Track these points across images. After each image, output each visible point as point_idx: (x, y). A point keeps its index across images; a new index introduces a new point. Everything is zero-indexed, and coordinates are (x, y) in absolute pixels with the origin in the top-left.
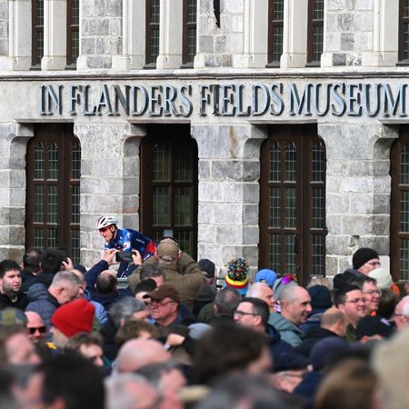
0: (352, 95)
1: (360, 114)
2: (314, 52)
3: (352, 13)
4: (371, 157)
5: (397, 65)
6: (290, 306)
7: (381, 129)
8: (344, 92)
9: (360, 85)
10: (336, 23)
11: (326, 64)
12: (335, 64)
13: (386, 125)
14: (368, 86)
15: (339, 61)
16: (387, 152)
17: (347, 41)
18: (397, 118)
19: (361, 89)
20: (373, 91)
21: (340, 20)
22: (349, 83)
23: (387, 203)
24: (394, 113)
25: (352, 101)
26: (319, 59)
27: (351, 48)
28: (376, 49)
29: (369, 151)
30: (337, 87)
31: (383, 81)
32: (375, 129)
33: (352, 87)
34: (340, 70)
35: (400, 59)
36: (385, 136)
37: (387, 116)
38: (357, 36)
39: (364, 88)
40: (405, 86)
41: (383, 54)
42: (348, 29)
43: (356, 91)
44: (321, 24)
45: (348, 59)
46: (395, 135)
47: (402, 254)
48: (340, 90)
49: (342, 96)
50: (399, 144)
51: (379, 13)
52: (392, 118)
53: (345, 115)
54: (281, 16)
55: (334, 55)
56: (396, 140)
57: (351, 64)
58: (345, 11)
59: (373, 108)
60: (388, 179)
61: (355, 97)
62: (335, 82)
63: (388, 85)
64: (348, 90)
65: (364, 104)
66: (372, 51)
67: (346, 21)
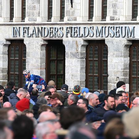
0: (116, 30)
1: (119, 37)
2: (104, 16)
3: (117, 3)
4: (123, 51)
5: (132, 20)
6: (92, 100)
7: (126, 42)
8: (114, 29)
9: (119, 27)
10: (111, 6)
11: (108, 20)
12: (111, 20)
13: (128, 40)
14: (122, 27)
15: (112, 19)
16: (128, 49)
17: (115, 12)
18: (131, 38)
19: (119, 28)
20: (124, 29)
21: (112, 5)
22: (115, 26)
23: (128, 66)
24: (131, 36)
25: (116, 32)
26: (106, 18)
27: (116, 14)
28: (124, 15)
29: (122, 49)
30: (111, 27)
31: (127, 26)
32: (124, 41)
33: (117, 27)
34: (112, 22)
35: (132, 18)
36: (127, 44)
37: (128, 37)
38: (118, 11)
39: (120, 28)
40: (134, 27)
41: (127, 17)
42: (115, 8)
43: (118, 29)
44: (106, 7)
45: (115, 18)
46: (131, 44)
47: (133, 83)
48: (112, 29)
49: (113, 30)
50: (132, 47)
51: (126, 3)
52: (130, 38)
53: (114, 37)
54: (93, 4)
55: (111, 17)
56: (131, 45)
57: (116, 20)
58: (114, 2)
59: (124, 35)
60: (129, 58)
61: (118, 31)
62: (111, 26)
63: (128, 27)
64: (115, 28)
65: (120, 33)
66: (123, 15)
67: (114, 6)
